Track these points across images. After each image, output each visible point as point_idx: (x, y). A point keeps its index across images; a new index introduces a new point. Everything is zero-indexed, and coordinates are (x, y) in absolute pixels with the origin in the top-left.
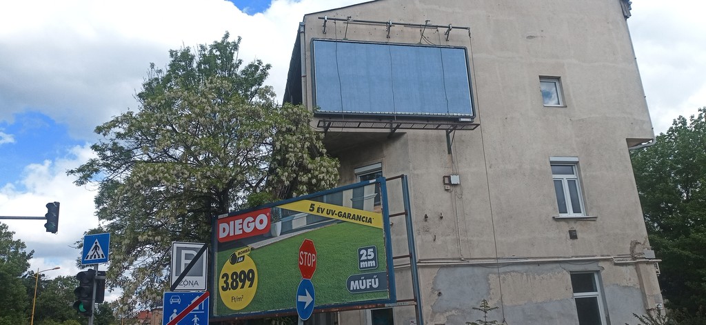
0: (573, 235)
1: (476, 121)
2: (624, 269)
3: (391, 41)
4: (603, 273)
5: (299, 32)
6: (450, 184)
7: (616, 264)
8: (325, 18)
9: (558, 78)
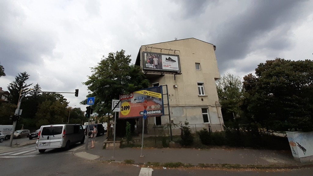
0: (202, 100)
1: (181, 73)
2: (214, 108)
4: (209, 108)
5: (140, 50)
6: (175, 87)
7: (212, 107)
8: (146, 47)
9: (199, 63)
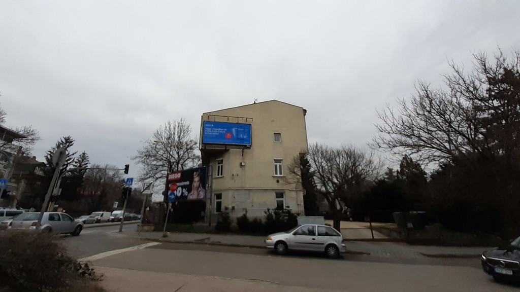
0: (278, 182)
1: (251, 147)
2: (292, 192)
3: (229, 122)
4: (286, 193)
5: (202, 119)
6: (242, 165)
8: (208, 114)
9: (280, 134)
